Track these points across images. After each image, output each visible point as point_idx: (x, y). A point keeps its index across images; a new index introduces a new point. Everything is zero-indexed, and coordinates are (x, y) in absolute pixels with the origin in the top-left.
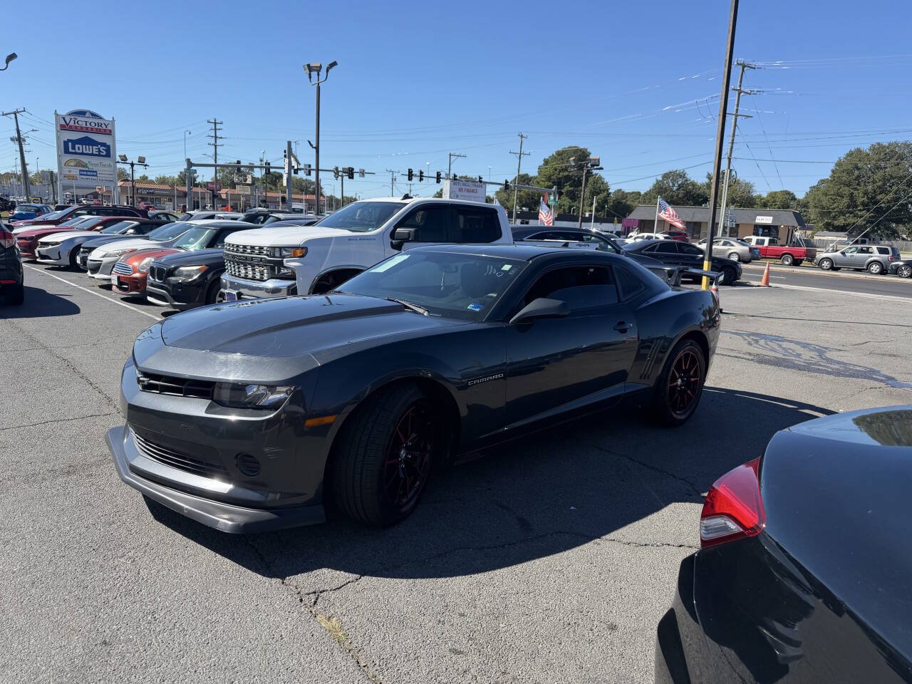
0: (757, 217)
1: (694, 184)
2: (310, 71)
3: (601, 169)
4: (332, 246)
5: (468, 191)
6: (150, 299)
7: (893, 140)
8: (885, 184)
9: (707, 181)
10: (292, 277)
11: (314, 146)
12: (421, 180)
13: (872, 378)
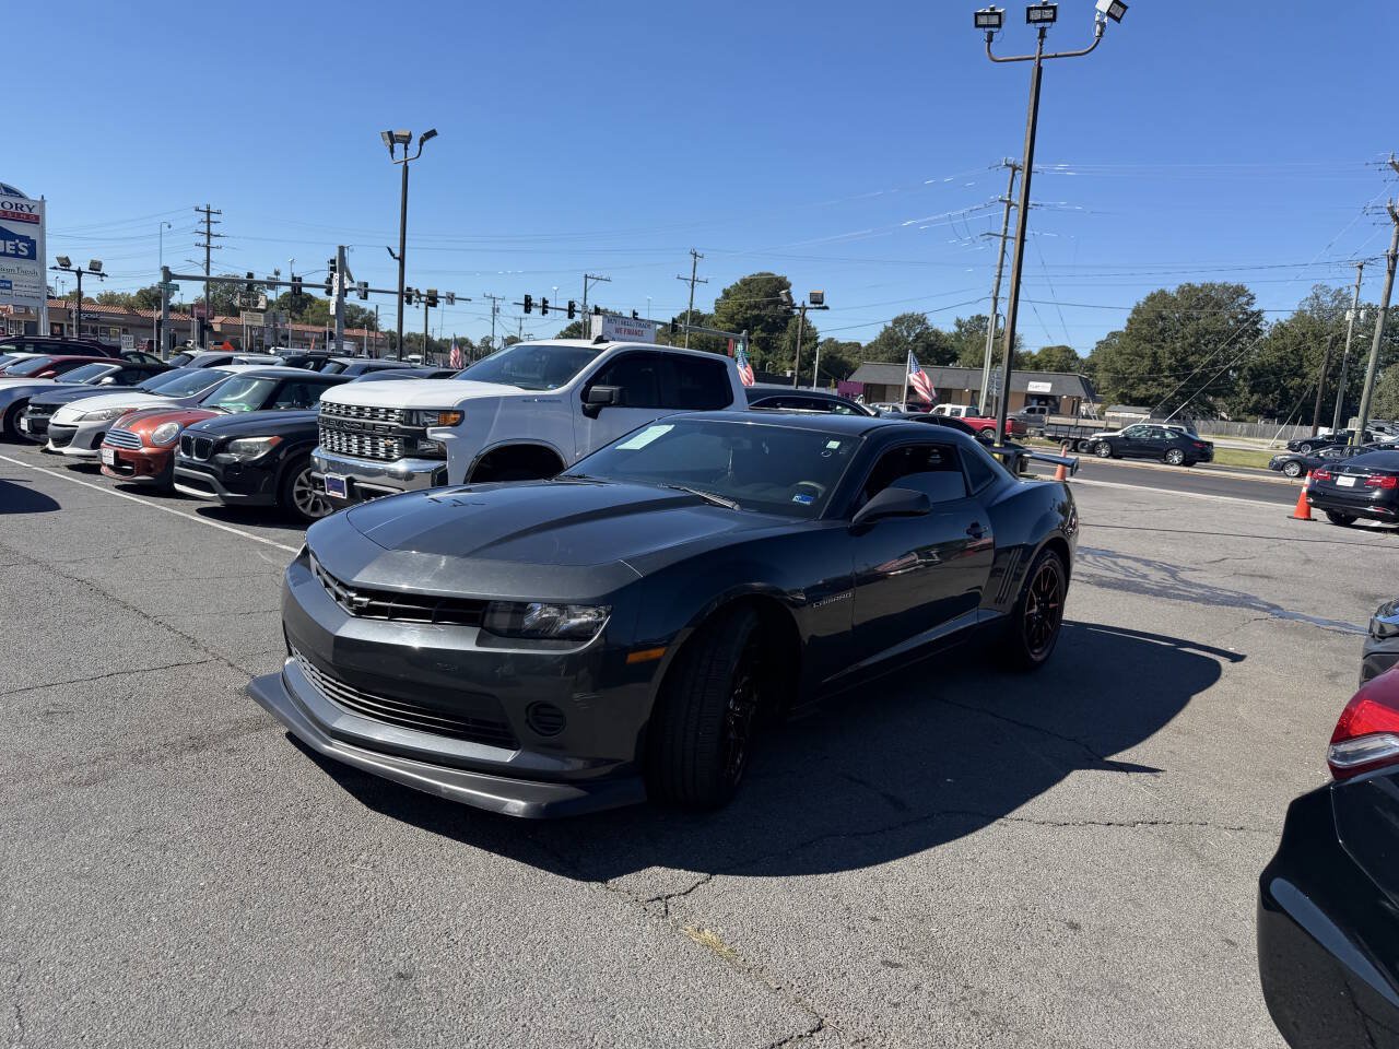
0: (1031, 383)
1: (937, 334)
2: (393, 141)
3: (826, 308)
4: (499, 410)
5: (630, 332)
6: (178, 487)
7: (1207, 282)
8: (1198, 341)
9: (956, 329)
10: (440, 455)
11: (397, 254)
12: (544, 312)
13: (1251, 607)
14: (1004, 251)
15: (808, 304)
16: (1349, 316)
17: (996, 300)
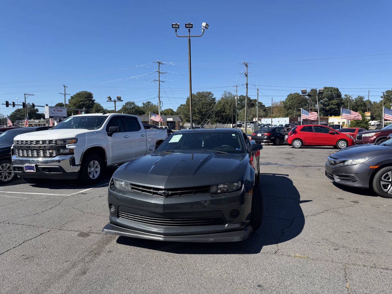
0: (167, 119)
1: (138, 107)
3: (122, 101)
4: (86, 137)
5: (58, 111)
7: (203, 91)
8: (203, 106)
9: (143, 105)
12: (14, 106)
14: (159, 85)
15: (116, 100)
16: (236, 98)
17: (159, 97)
